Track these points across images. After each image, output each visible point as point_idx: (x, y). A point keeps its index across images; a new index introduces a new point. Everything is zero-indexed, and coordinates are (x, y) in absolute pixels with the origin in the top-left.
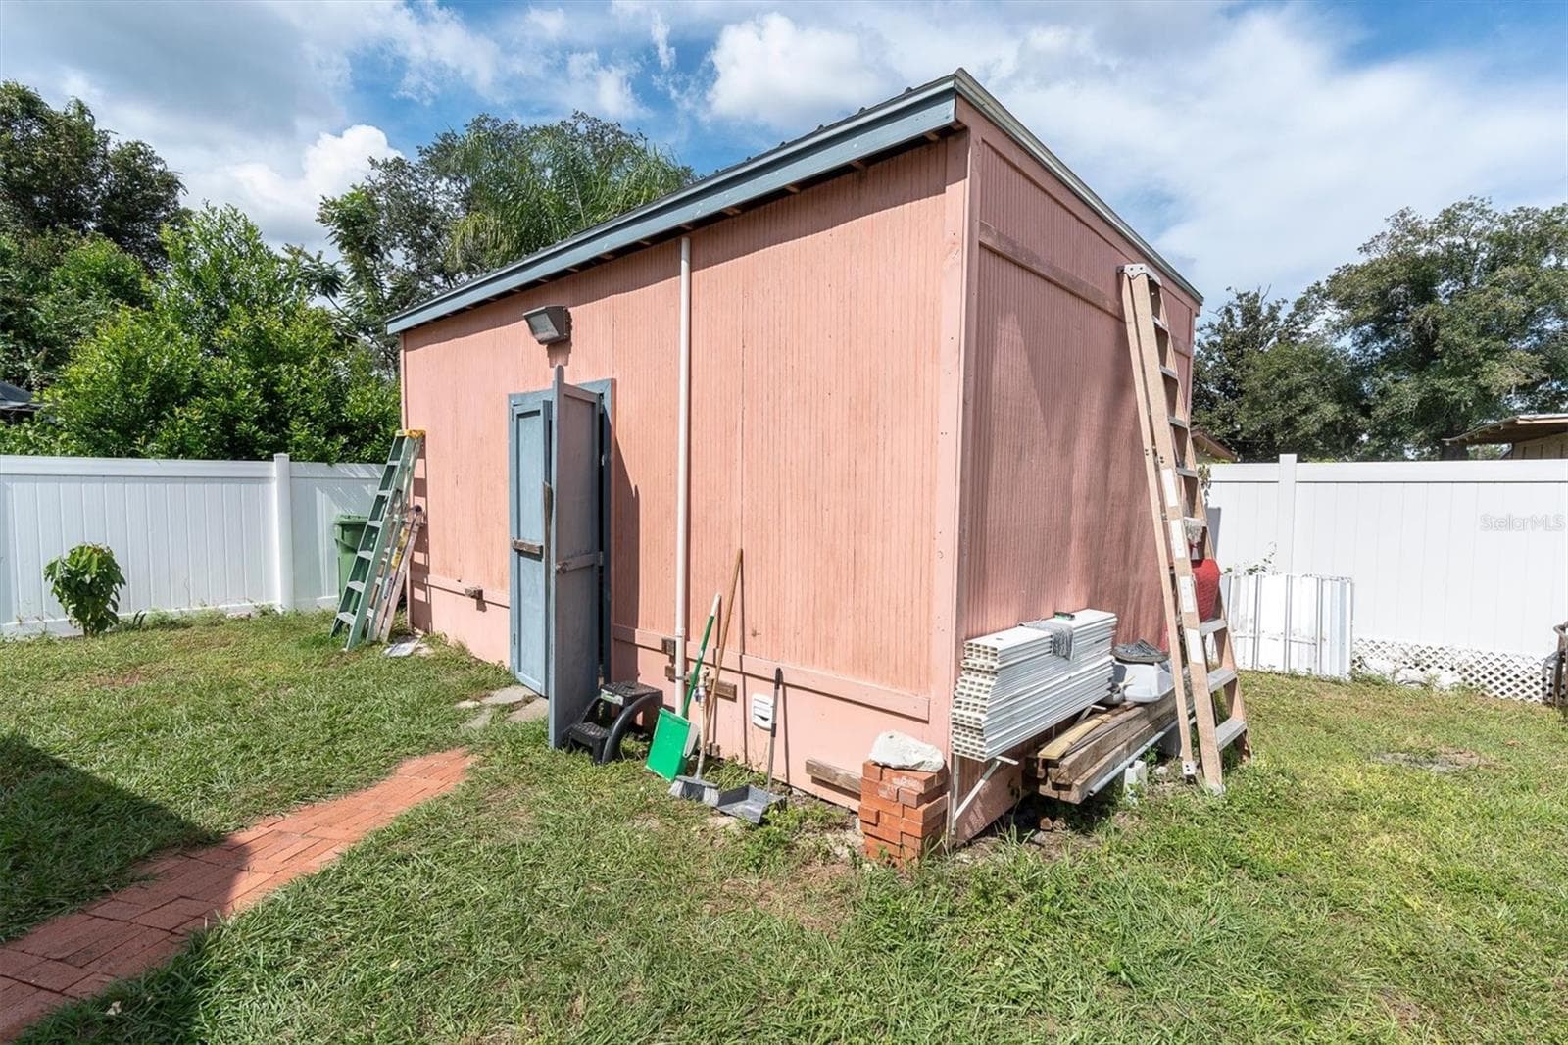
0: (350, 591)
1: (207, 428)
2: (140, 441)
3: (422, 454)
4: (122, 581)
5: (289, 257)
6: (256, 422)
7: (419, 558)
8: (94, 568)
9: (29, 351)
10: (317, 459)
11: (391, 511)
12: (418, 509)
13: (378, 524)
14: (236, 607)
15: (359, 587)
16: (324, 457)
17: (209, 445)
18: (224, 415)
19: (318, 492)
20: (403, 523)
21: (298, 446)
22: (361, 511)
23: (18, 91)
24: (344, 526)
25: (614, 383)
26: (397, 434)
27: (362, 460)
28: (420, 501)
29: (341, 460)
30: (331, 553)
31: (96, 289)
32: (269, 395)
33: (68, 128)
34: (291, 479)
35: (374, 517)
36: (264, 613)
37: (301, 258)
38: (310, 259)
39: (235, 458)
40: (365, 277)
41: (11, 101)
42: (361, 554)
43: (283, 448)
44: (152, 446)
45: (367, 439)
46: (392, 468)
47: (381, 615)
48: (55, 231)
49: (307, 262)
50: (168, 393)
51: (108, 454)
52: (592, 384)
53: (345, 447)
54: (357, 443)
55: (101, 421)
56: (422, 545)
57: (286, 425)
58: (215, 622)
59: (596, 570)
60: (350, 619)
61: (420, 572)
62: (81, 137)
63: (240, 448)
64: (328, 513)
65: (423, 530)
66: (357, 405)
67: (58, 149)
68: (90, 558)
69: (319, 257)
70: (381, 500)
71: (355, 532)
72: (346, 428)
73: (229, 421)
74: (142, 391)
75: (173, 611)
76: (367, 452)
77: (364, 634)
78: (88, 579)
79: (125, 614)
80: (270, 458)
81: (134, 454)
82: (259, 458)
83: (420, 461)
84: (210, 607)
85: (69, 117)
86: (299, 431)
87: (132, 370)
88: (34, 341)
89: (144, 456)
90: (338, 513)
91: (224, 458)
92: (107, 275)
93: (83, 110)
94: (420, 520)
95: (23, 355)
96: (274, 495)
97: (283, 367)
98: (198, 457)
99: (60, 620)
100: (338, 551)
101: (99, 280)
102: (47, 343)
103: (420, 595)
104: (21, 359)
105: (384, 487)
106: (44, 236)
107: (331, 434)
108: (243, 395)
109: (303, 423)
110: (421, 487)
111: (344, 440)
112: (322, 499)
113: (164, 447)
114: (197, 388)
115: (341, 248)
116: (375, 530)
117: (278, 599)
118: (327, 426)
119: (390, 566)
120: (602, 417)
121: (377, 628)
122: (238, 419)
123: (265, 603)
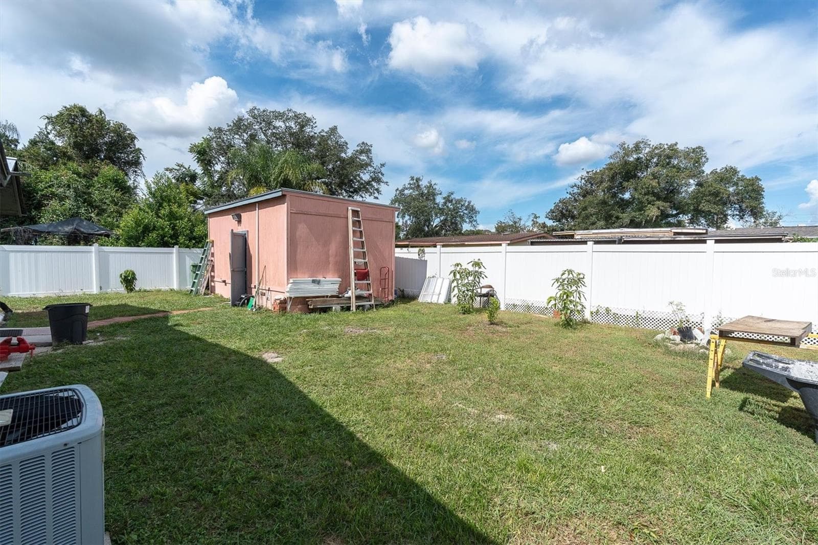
0: (194, 282)
1: (157, 239)
2: (140, 243)
3: (213, 246)
4: (136, 279)
5: (178, 168)
6: (170, 237)
7: (212, 274)
8: (131, 275)
9: (92, 210)
10: (186, 247)
11: (205, 261)
12: (212, 261)
13: (201, 264)
14: (164, 288)
15: (196, 281)
16: (188, 247)
17: (158, 244)
18: (161, 235)
19: (186, 256)
20: (208, 264)
21: (181, 244)
22: (197, 262)
23: (79, 107)
24: (193, 266)
25: (248, 231)
26: (207, 241)
27: (199, 248)
28: (213, 259)
29: (193, 247)
30: (190, 274)
31: (110, 185)
32: (173, 229)
33: (97, 120)
34: (179, 253)
35: (201, 263)
36: (171, 290)
37: (182, 168)
38: (186, 169)
39: (164, 247)
40: (208, 172)
41: (77, 112)
42: (197, 272)
43: (177, 244)
44: (143, 244)
45: (200, 242)
46: (205, 250)
47: (201, 288)
48: (93, 161)
49: (184, 170)
50: (147, 229)
51: (131, 246)
52: (242, 232)
53: (194, 244)
54: (198, 243)
55: (130, 238)
56: (213, 270)
57: (178, 238)
58: (159, 291)
59: (244, 272)
60: (194, 289)
61: (213, 277)
62: (102, 124)
63: (166, 245)
64: (189, 262)
65: (213, 266)
66: (198, 231)
67: (93, 129)
68: (130, 273)
69: (189, 168)
70: (202, 258)
71: (196, 267)
72: (194, 238)
73: (163, 237)
74: (140, 229)
75: (148, 289)
76: (200, 245)
77: (197, 293)
78: (129, 278)
79: (137, 289)
80: (173, 247)
81: (139, 246)
82: (170, 247)
83: (212, 248)
84: (157, 288)
85: (96, 116)
86: (181, 239)
87: (138, 223)
88: (93, 206)
89: (141, 247)
90: (192, 263)
91: (161, 247)
92: (113, 180)
93: (101, 112)
94: (212, 263)
95: (90, 211)
96: (174, 257)
97: (178, 221)
98: (155, 247)
99: (122, 289)
100: (192, 273)
101: (111, 181)
102: (97, 207)
103: (213, 284)
104: (90, 213)
105: (203, 255)
106: (89, 163)
107: (190, 240)
108: (167, 230)
109: (182, 237)
110: (213, 255)
111: (194, 242)
112: (187, 259)
113: (146, 244)
114: (154, 228)
115: (198, 162)
116: (200, 266)
117: (175, 287)
118: (189, 238)
119: (204, 276)
120: (246, 239)
121: (201, 291)
122: (165, 237)
123: (172, 288)
